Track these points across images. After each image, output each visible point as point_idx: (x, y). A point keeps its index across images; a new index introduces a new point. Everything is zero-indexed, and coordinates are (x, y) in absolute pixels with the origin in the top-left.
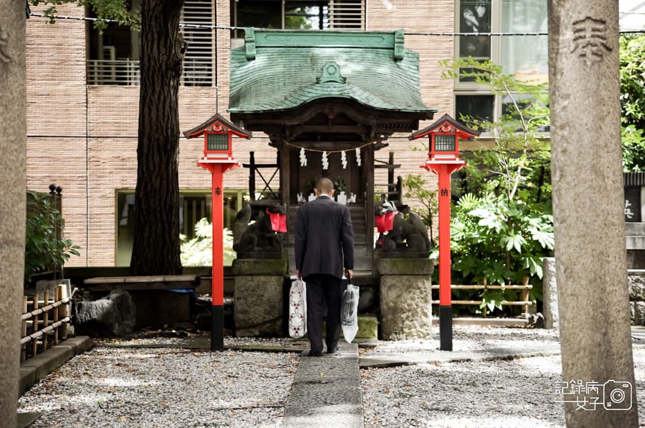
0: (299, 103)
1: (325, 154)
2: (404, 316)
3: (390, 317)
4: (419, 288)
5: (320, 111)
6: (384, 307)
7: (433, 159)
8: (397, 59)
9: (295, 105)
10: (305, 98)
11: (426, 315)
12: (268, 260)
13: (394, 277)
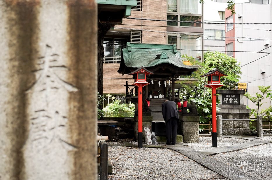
0: (155, 65)
1: (159, 82)
2: (191, 135)
3: (186, 135)
4: (195, 126)
5: (160, 68)
6: (184, 132)
7: (212, 83)
8: (175, 53)
9: (153, 66)
10: (157, 64)
11: (197, 134)
12: (147, 116)
13: (188, 122)
